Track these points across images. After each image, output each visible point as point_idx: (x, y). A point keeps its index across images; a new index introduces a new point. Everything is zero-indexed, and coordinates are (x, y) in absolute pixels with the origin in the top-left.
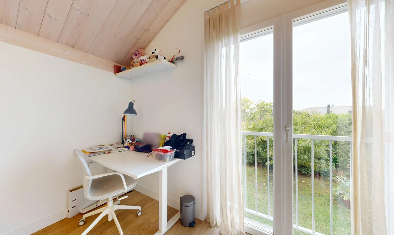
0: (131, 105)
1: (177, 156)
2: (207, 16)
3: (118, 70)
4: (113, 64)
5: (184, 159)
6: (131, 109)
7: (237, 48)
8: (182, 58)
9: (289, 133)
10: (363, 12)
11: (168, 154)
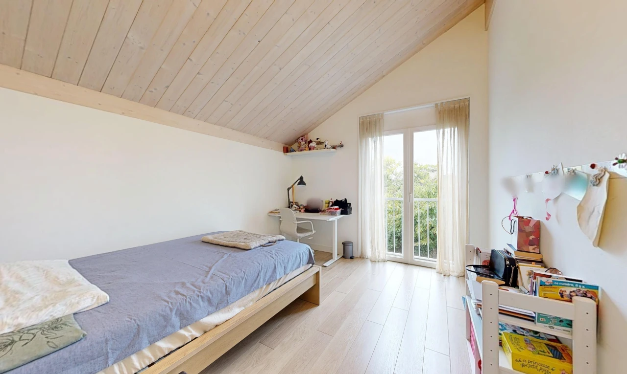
0: (302, 178)
1: (342, 213)
2: (361, 120)
3: (286, 150)
4: (282, 145)
5: (347, 214)
6: (301, 182)
7: (381, 141)
8: (342, 146)
9: (411, 197)
10: (449, 131)
11: (338, 210)
